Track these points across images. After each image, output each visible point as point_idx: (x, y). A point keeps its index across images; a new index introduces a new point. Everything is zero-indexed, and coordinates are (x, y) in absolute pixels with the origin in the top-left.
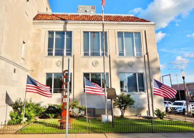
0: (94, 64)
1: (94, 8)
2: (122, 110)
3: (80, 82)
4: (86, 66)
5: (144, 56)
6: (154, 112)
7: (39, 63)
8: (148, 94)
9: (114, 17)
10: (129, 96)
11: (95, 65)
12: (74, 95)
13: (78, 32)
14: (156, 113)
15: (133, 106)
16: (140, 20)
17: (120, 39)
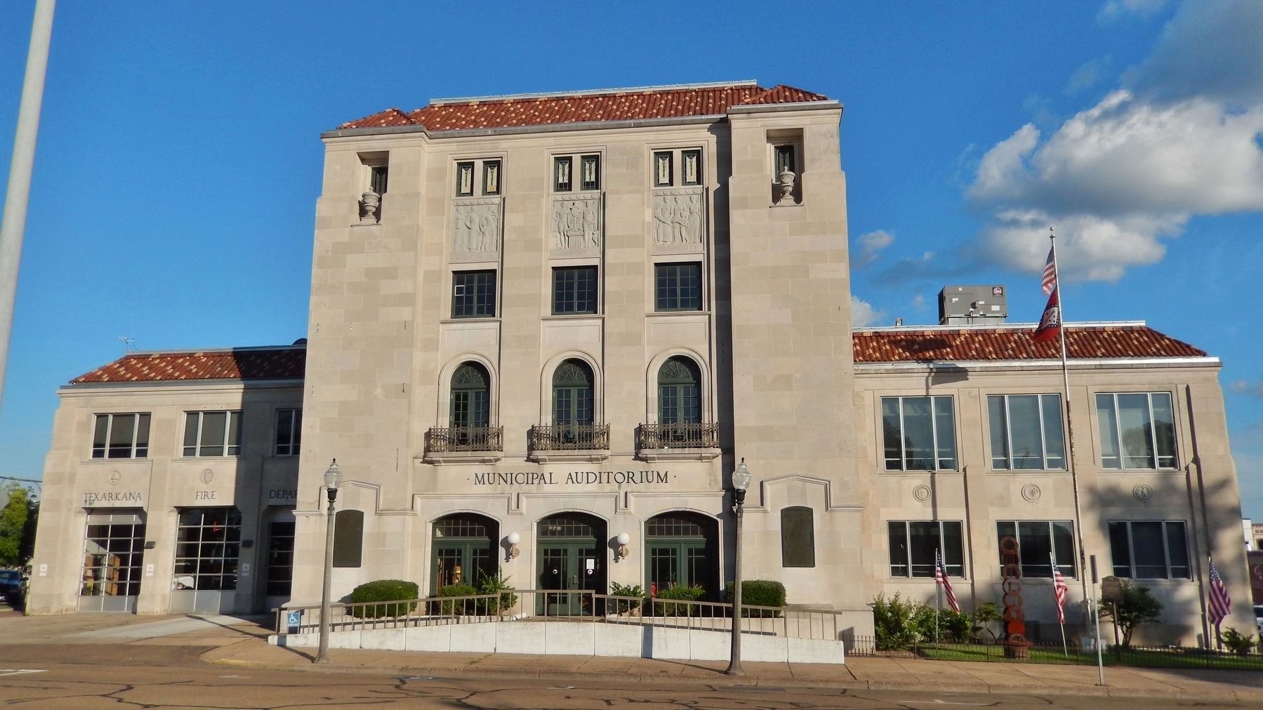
0: (1028, 494)
1: (1000, 292)
2: (1124, 629)
3: (990, 548)
4: (1003, 501)
5: (1187, 468)
6: (1222, 636)
7: (867, 494)
8: (1201, 586)
9: (1076, 333)
10: (1143, 591)
11: (1028, 496)
12: (973, 584)
13: (972, 397)
14: (1226, 639)
15: (1156, 618)
16: (1167, 345)
17: (1106, 413)
